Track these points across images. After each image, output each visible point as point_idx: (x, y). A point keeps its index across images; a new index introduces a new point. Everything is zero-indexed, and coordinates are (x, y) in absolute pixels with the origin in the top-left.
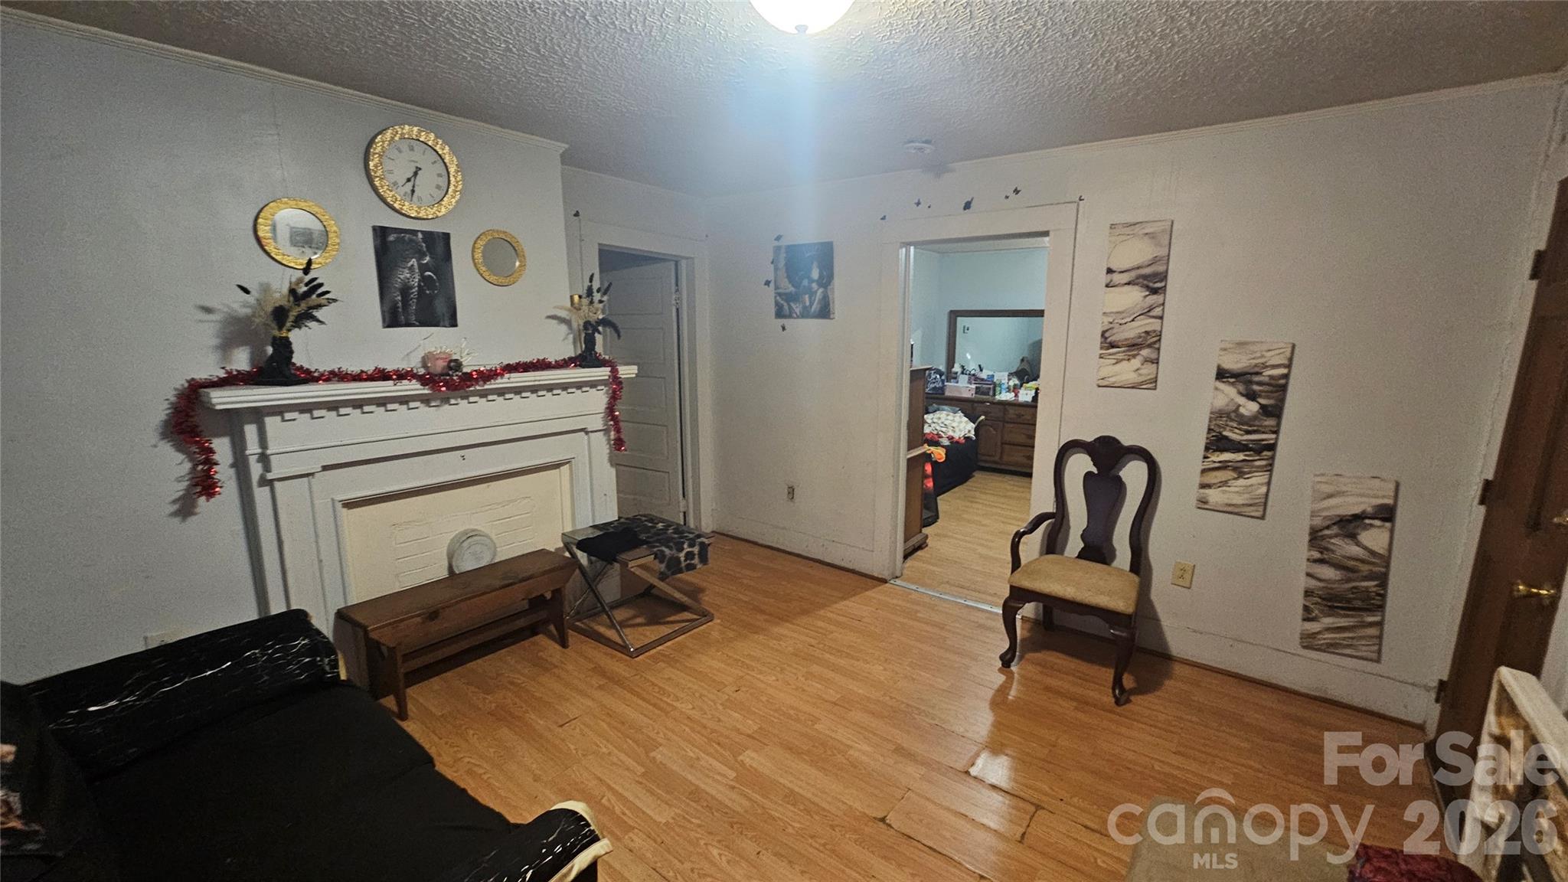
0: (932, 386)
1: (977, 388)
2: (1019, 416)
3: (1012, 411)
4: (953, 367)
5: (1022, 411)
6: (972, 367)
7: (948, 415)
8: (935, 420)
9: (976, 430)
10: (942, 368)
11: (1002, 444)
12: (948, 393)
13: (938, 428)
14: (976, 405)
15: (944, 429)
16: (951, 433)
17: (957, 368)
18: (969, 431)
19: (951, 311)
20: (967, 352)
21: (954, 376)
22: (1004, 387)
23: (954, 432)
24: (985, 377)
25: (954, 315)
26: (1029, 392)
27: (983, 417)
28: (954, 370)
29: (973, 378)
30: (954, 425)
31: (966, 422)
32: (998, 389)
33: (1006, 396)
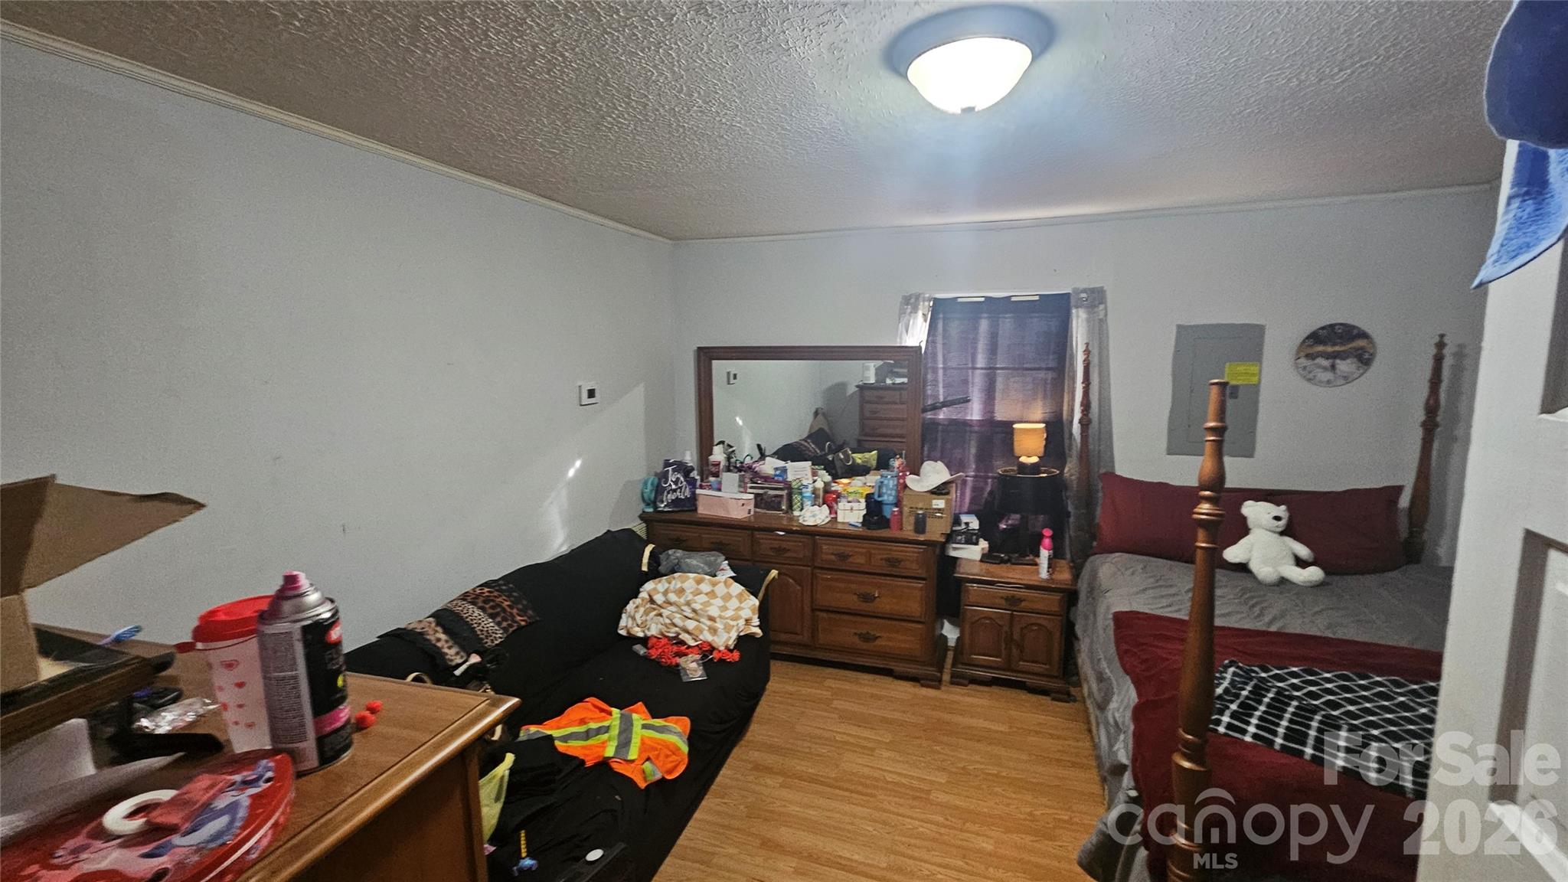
0: (671, 497)
1: (757, 495)
2: (843, 557)
3: (827, 548)
4: (711, 454)
5: (843, 547)
6: (746, 451)
7: (699, 582)
8: (672, 597)
9: (763, 612)
10: (690, 458)
11: (813, 610)
12: (703, 510)
13: (678, 621)
14: (758, 535)
15: (691, 625)
16: (707, 636)
17: (718, 455)
18: (748, 621)
19: (699, 348)
20: (736, 416)
21: (713, 469)
22: (808, 492)
23: (714, 631)
24: (771, 472)
25: (706, 356)
26: (855, 505)
27: (774, 573)
28: (712, 458)
29: (748, 475)
30: (714, 611)
31: (740, 596)
32: (796, 498)
33: (813, 516)
